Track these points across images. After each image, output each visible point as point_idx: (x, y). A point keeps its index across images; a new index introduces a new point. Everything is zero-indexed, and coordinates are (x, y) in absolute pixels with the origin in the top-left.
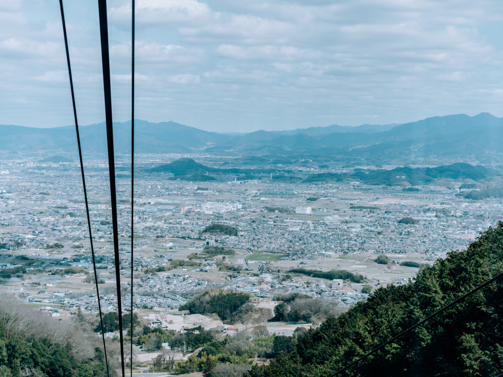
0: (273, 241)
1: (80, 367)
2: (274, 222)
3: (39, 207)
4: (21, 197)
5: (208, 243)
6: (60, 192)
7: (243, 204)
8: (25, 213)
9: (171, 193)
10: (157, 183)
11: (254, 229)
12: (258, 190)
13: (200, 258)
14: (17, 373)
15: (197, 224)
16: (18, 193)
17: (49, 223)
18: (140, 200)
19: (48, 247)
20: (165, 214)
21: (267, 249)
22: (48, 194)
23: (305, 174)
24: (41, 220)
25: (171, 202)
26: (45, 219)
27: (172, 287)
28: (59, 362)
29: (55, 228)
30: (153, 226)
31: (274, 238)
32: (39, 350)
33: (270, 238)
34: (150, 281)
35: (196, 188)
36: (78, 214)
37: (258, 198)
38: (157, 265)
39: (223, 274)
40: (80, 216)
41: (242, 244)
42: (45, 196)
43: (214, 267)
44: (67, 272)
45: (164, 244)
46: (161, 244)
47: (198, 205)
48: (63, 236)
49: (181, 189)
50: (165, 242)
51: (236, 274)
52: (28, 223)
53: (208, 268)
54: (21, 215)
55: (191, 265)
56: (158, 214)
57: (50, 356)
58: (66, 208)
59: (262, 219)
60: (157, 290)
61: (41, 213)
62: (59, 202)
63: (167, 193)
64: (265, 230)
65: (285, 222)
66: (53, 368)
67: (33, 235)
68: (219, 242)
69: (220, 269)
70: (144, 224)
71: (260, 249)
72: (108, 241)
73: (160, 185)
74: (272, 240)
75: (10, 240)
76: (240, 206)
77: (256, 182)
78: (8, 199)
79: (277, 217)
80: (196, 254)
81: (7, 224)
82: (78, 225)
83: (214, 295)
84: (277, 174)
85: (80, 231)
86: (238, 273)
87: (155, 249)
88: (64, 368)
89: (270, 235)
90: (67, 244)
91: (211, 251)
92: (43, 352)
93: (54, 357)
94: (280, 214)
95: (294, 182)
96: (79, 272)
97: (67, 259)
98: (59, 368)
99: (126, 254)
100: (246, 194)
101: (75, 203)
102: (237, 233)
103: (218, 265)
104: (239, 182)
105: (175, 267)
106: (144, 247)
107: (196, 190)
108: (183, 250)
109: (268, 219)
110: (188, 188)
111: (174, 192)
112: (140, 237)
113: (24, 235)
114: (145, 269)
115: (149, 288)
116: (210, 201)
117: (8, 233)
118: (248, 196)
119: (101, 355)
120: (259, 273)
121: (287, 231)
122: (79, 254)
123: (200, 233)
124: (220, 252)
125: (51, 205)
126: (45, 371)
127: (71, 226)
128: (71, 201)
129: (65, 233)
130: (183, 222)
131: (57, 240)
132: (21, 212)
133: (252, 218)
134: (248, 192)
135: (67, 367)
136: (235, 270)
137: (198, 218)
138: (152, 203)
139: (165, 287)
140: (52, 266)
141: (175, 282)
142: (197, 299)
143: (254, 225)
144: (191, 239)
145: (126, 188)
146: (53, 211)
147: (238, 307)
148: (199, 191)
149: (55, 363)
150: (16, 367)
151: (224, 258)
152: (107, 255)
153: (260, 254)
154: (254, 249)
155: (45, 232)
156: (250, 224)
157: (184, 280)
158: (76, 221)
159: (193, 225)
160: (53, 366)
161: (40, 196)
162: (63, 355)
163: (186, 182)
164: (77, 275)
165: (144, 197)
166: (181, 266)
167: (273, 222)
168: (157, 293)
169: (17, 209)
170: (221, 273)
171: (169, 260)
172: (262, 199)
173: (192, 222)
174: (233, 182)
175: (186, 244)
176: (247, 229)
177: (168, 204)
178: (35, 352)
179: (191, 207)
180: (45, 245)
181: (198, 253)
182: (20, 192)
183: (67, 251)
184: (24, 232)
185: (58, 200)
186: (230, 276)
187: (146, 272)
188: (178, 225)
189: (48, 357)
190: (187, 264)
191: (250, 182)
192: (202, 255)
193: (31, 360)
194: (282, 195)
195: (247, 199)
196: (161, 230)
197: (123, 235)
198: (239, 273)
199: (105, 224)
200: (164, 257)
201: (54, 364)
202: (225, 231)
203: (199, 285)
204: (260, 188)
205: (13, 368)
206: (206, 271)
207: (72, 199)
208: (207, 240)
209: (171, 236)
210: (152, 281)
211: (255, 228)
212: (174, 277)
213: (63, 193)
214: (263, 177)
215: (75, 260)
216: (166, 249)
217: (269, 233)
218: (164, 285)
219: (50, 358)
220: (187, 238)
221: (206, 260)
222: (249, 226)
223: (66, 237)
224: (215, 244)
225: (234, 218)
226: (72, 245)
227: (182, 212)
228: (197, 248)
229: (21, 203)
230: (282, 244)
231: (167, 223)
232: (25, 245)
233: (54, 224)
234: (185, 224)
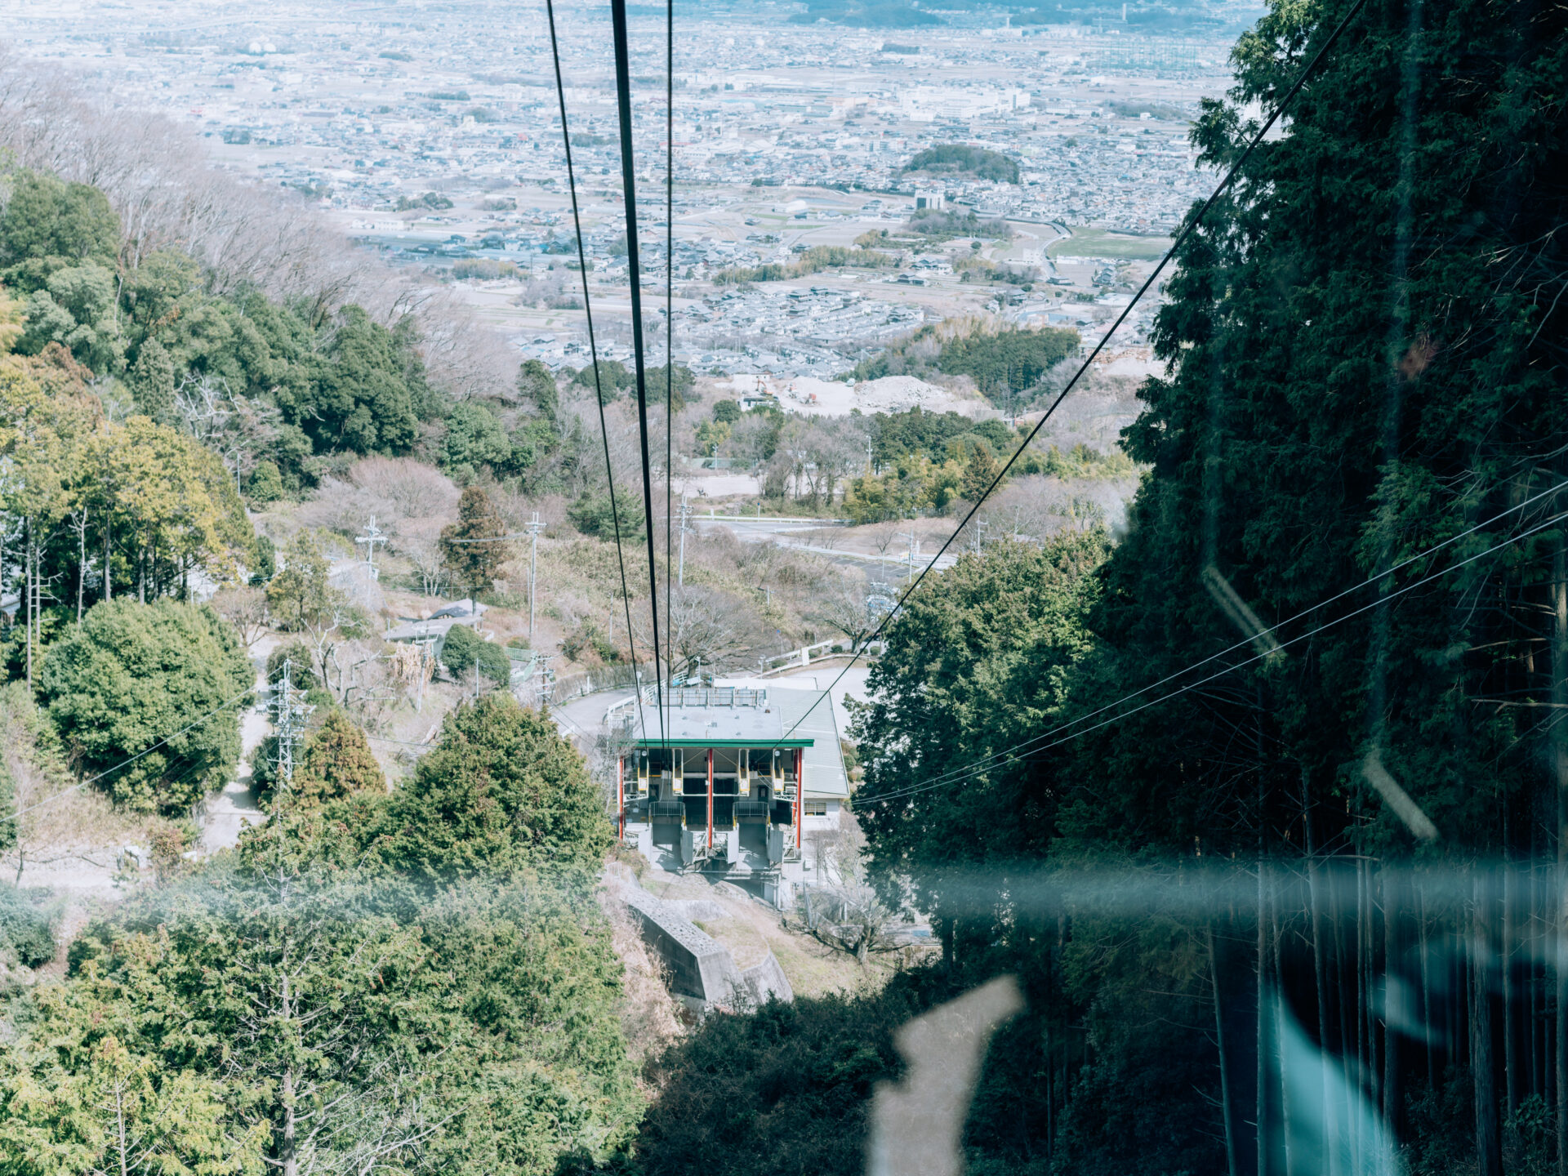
0: (1138, 201)
1: (451, 417)
2: (1139, 147)
3: (379, 92)
4: (322, 64)
5: (921, 203)
6: (444, 54)
7: (1033, 95)
8: (333, 111)
9: (799, 59)
10: (755, 31)
11: (1073, 165)
12: (1083, 55)
13: (896, 245)
14: (158, 402)
15: (885, 147)
16: (314, 53)
17: (409, 139)
18: (701, 78)
19: (403, 205)
20: (778, 119)
21: (1118, 223)
22: (405, 58)
23: (1236, 11)
24: (384, 130)
25: (798, 84)
26: (393, 128)
27: (806, 326)
28: (356, 380)
29: (427, 153)
30: (744, 152)
31: (1139, 193)
32: (270, 329)
33: (1128, 192)
34: (732, 305)
35: (879, 46)
36: (502, 114)
37: (1083, 77)
38: (756, 262)
39: (975, 293)
40: (506, 120)
41: (1035, 208)
42: (397, 62)
43: (945, 273)
44: (462, 275)
45: (778, 205)
46: (768, 203)
47: (887, 95)
48: (451, 175)
49: (830, 49)
50: (782, 198)
51: (1017, 291)
52: (343, 138)
53: (923, 274)
54: (322, 115)
55: (867, 265)
56: (759, 119)
57: (320, 357)
58: (462, 97)
59: (1099, 137)
60: (758, 331)
61: (385, 110)
62: (442, 81)
63: (787, 60)
64: (1110, 168)
65: (1173, 148)
66: (330, 406)
67: (356, 171)
68: (957, 200)
69: (965, 278)
70: (712, 145)
71: (1094, 225)
72: (597, 193)
73: (764, 37)
74: (1135, 198)
75: (283, 184)
76: (1024, 99)
77: (1072, 31)
78: (281, 69)
79: (1146, 132)
80: (884, 234)
81: (274, 138)
82: (501, 146)
83: (952, 335)
84: (1143, 10)
85: (507, 162)
86: (1025, 290)
87: (749, 217)
88: (380, 411)
89: (1128, 184)
90: (462, 197)
91: (935, 225)
92: (287, 340)
93: (336, 358)
94: (1154, 125)
95: (1198, 32)
96: (501, 276)
97: (463, 239)
98: (357, 405)
99: (656, 229)
100: (1044, 66)
101: (492, 84)
102: (1016, 174)
103: (957, 266)
104: (1018, 32)
105: (815, 270)
106: (714, 211)
107: (879, 53)
108: (839, 221)
109: (1116, 137)
110: (853, 46)
111: (809, 58)
112: (697, 183)
113: (327, 171)
114: (715, 272)
115: (730, 326)
116: (925, 83)
117: (278, 165)
118: (1047, 70)
119: (544, 391)
120: (1096, 292)
121: (1181, 172)
122: (502, 225)
123: (897, 174)
124: (964, 229)
125: (417, 90)
126: (298, 419)
127: (475, 150)
128: (479, 78)
129: (460, 169)
130: (838, 143)
131: (433, 185)
132: (322, 106)
133: (1065, 134)
134: (1049, 61)
135: (391, 404)
136: (1014, 280)
137: (886, 133)
138: (736, 88)
139: (784, 329)
140: (413, 258)
141: (816, 311)
142: (894, 351)
143: (1073, 155)
144: (867, 190)
145: (656, 46)
146: (425, 105)
147: (1039, 371)
148: (887, 56)
149: (338, 383)
150: (154, 373)
151: (976, 246)
152: (593, 231)
153: (1097, 239)
154: (1074, 222)
155: (395, 163)
156: (1060, 150)
157: (845, 306)
158: (495, 135)
159: (871, 149)
160: (327, 397)
161: (384, 62)
162: (376, 352)
163: (848, 29)
164: (494, 283)
165: (711, 72)
166: (836, 265)
167: (1133, 147)
168: (758, 341)
169: (308, 99)
170: (970, 288)
171: (794, 251)
172: (1095, 80)
173: (868, 142)
174: (1000, 30)
175: (849, 205)
176: (1049, 163)
177: (789, 91)
178: (251, 331)
179: (865, 99)
180: (393, 200)
181: (891, 232)
182: (320, 50)
183: (464, 217)
184: (327, 162)
185: (439, 76)
186: (1000, 300)
187: (721, 280)
188: (822, 151)
189: (310, 360)
190: (854, 262)
191: (1056, 30)
192: (904, 236)
193: (233, 366)
194: (1161, 70)
195: (1045, 80)
196: (770, 163)
197: (648, 174)
198: (1027, 289)
199: (587, 145)
200: (777, 240)
201: (332, 388)
202: (978, 168)
203: (895, 320)
204: (1088, 49)
205: (141, 378)
206: (919, 283)
207: (483, 73)
208: (919, 194)
209: (801, 180)
210: (739, 306)
211: (1077, 161)
212: (813, 297)
213: (455, 57)
214: (1096, 15)
215: (487, 244)
216: (785, 219)
217: (1125, 178)
218: (781, 318)
219: (318, 365)
220: (852, 189)
221: (917, 252)
222: (1056, 157)
223: (463, 180)
224: (944, 206)
225: (1006, 133)
226: (480, 201)
227: (835, 114)
228: (886, 215)
229: (322, 83)
230: (1169, 211)
231: (786, 144)
232: (329, 196)
233: (423, 143)
234: (846, 147)
